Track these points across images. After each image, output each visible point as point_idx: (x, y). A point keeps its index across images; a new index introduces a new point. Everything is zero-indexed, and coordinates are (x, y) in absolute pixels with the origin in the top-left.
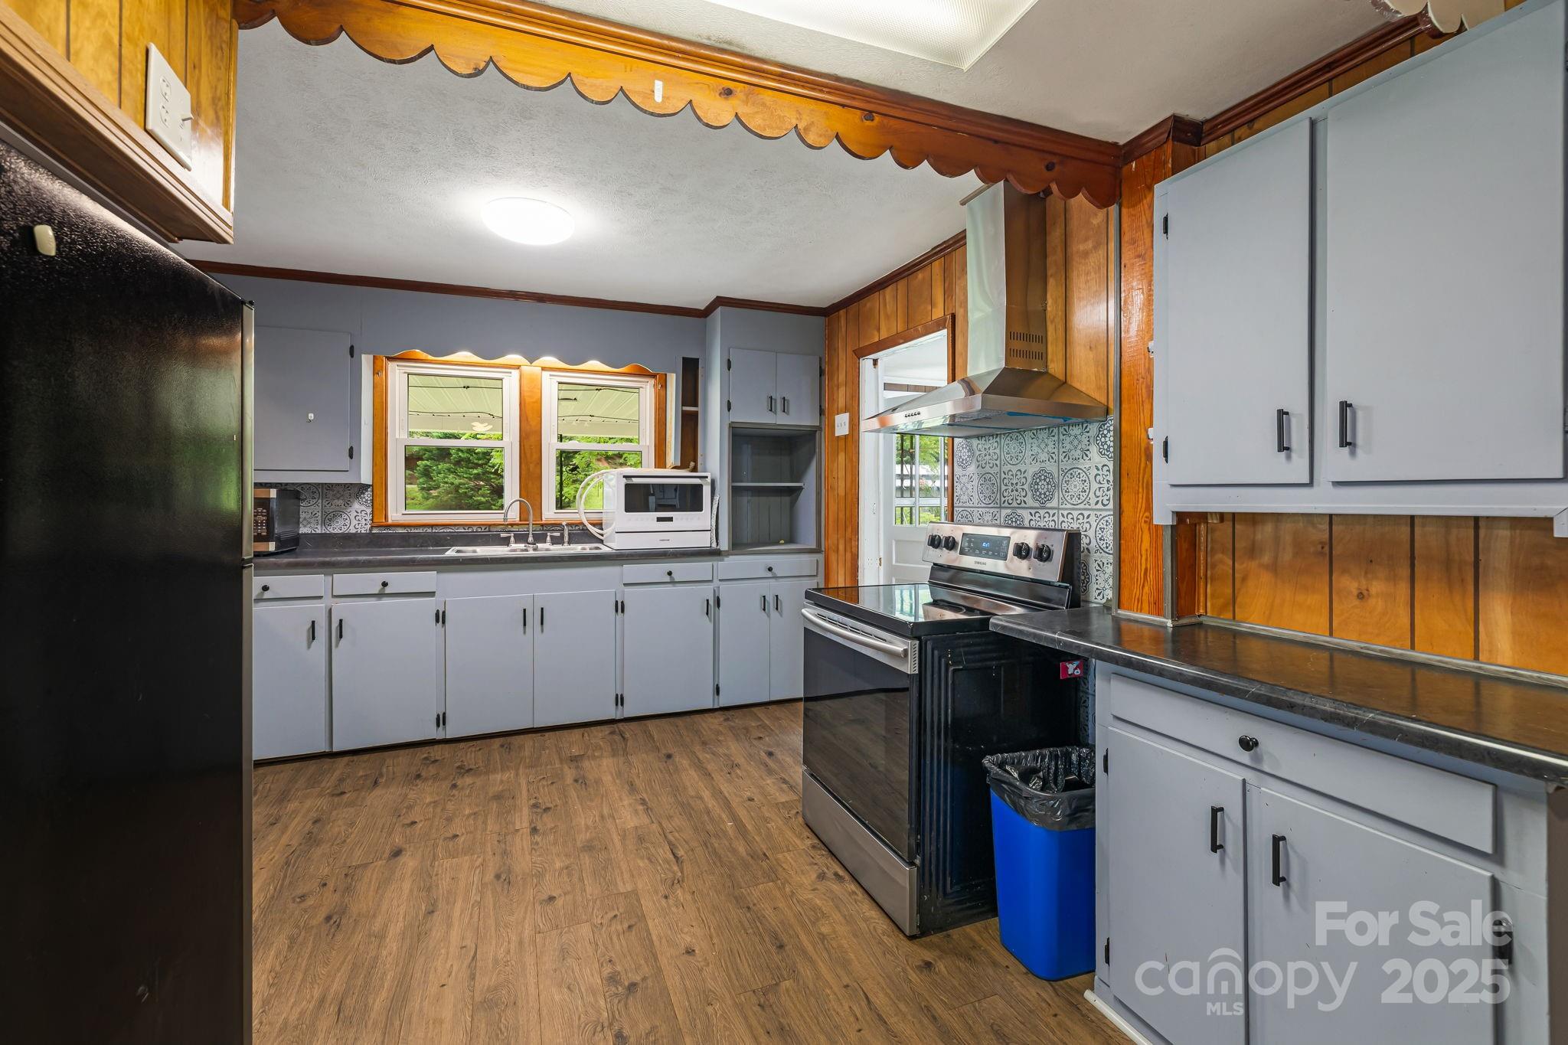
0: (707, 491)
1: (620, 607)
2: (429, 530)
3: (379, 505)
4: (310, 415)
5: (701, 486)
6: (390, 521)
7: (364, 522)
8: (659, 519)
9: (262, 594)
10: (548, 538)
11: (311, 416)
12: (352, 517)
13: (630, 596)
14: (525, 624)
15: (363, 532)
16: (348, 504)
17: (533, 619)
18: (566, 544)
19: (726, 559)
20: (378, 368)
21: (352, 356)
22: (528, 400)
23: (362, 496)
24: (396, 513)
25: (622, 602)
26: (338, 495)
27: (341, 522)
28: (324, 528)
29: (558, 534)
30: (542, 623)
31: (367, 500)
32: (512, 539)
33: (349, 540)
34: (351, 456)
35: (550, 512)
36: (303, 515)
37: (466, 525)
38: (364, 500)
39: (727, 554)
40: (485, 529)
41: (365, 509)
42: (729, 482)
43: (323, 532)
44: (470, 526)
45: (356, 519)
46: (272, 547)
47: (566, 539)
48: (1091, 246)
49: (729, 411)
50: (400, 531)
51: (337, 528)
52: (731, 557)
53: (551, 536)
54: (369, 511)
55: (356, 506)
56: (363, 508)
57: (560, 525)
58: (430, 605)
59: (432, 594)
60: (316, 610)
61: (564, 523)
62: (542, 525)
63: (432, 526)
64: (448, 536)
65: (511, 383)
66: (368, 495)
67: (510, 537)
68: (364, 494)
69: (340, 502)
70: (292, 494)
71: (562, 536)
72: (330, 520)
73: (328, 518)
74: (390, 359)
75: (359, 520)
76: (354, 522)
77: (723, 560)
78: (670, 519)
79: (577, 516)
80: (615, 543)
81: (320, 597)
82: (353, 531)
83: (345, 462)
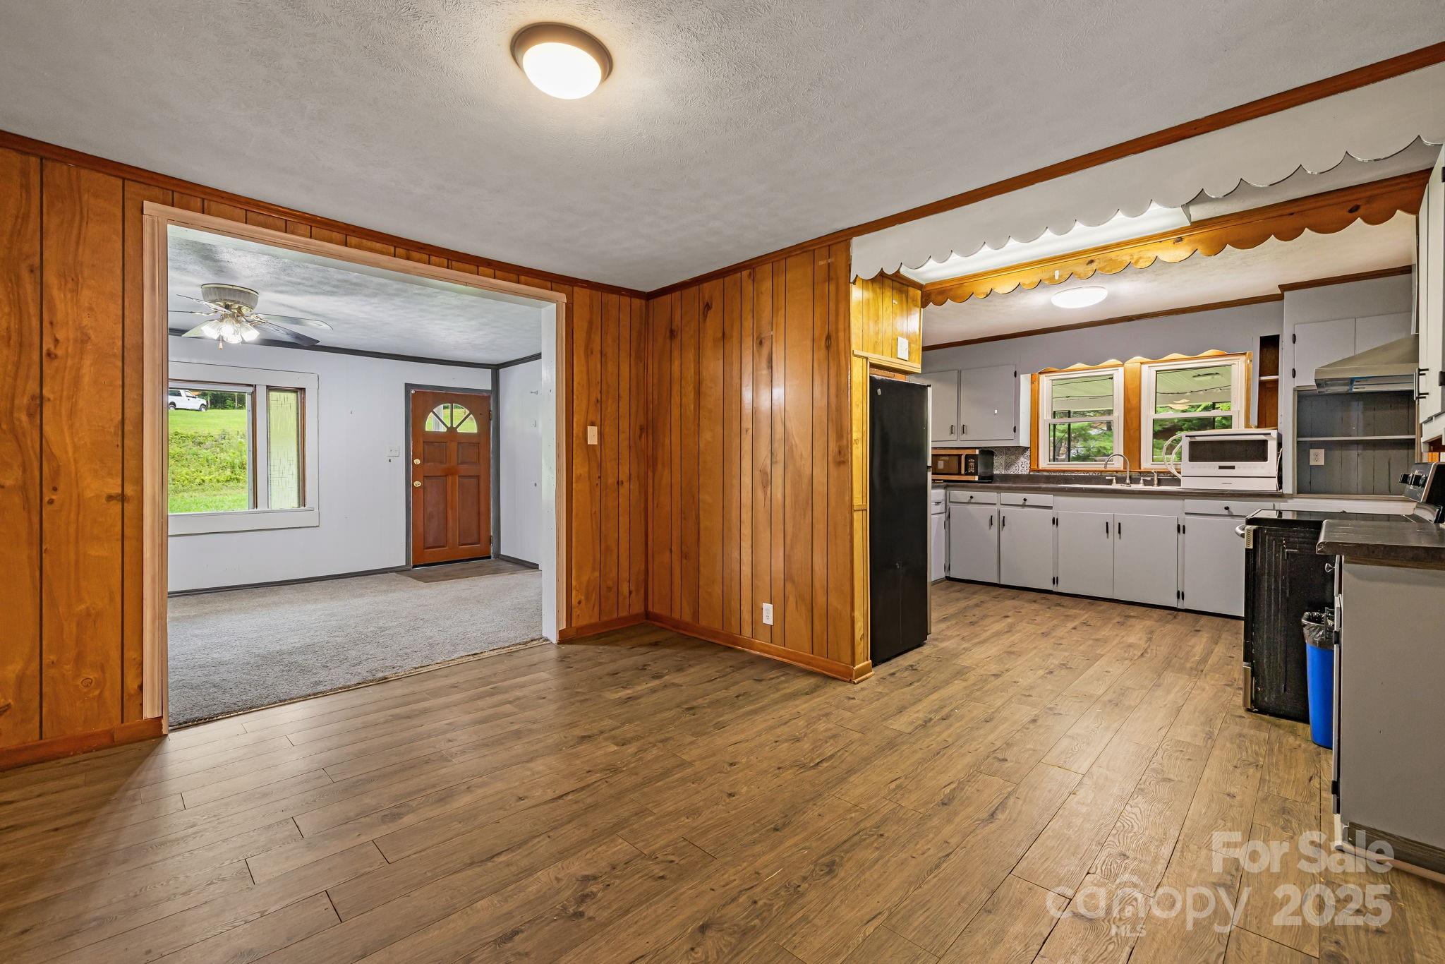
0: (1272, 447)
1: (1181, 529)
2: (1062, 474)
3: (1035, 459)
5: (1265, 442)
6: (1040, 468)
8: (1221, 468)
9: (970, 500)
10: (1142, 481)
11: (996, 411)
12: (1020, 466)
13: (1189, 522)
14: (1107, 532)
16: (1018, 458)
17: (1113, 529)
19: (1289, 501)
20: (1033, 380)
22: (1130, 387)
24: (1044, 463)
25: (1184, 526)
27: (1014, 468)
29: (1149, 478)
30: (1119, 532)
32: (1114, 481)
33: (1017, 478)
34: (1015, 431)
35: (1146, 464)
36: (995, 464)
37: (1084, 471)
39: (1291, 497)
45: (1022, 467)
46: (976, 478)
49: (1294, 377)
50: (1045, 474)
51: (1012, 471)
52: (1295, 499)
55: (1022, 459)
57: (1150, 472)
58: (1049, 514)
59: (1050, 508)
60: (993, 510)
61: (1153, 471)
62: (1140, 472)
63: (1064, 471)
65: (1119, 375)
66: (1028, 453)
70: (988, 453)
71: (1153, 480)
73: (1008, 466)
74: (1040, 373)
76: (1021, 468)
77: (1287, 502)
78: (1233, 468)
79: (1164, 466)
80: (1186, 484)
81: (995, 504)
82: (1020, 473)
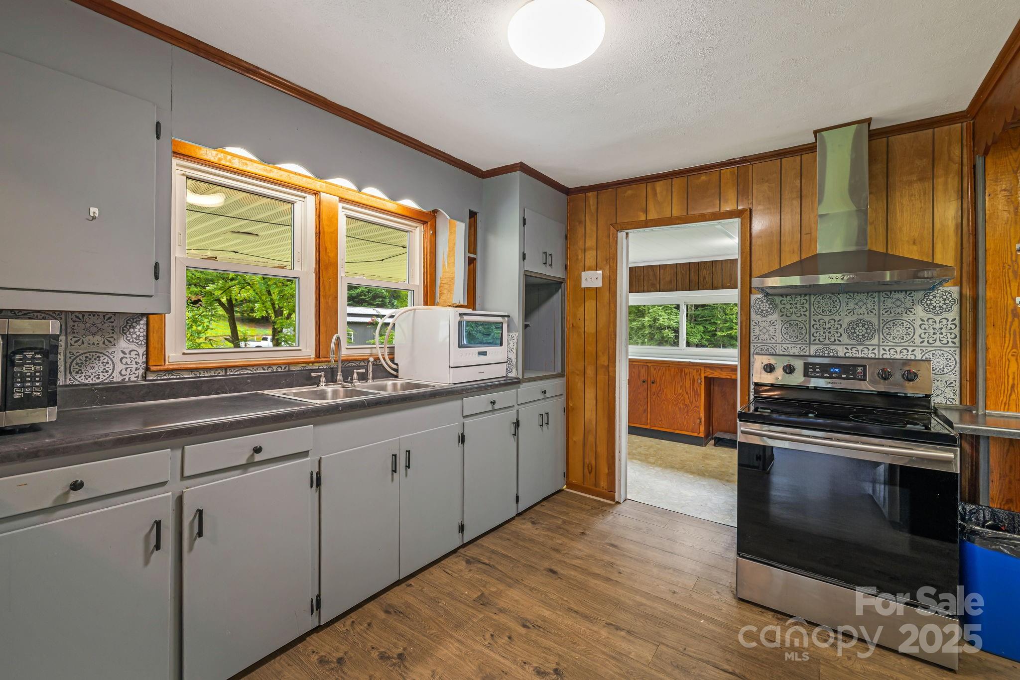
4: (93, 210)
7: (134, 366)
12: (116, 360)
15: (133, 379)
16: (111, 342)
18: (370, 381)
21: (158, 137)
23: (132, 330)
26: (94, 329)
27: (98, 368)
28: (69, 376)
31: (139, 336)
38: (134, 336)
40: (285, 368)
41: (135, 348)
42: (523, 321)
43: (68, 382)
44: (270, 365)
47: (370, 376)
48: (915, 179)
53: (357, 373)
54: (142, 350)
55: (123, 344)
56: (133, 347)
64: (248, 378)
66: (140, 329)
67: (321, 376)
68: (134, 328)
69: (98, 338)
72: (80, 365)
75: (127, 364)
76: (120, 367)
83: (148, 284)
